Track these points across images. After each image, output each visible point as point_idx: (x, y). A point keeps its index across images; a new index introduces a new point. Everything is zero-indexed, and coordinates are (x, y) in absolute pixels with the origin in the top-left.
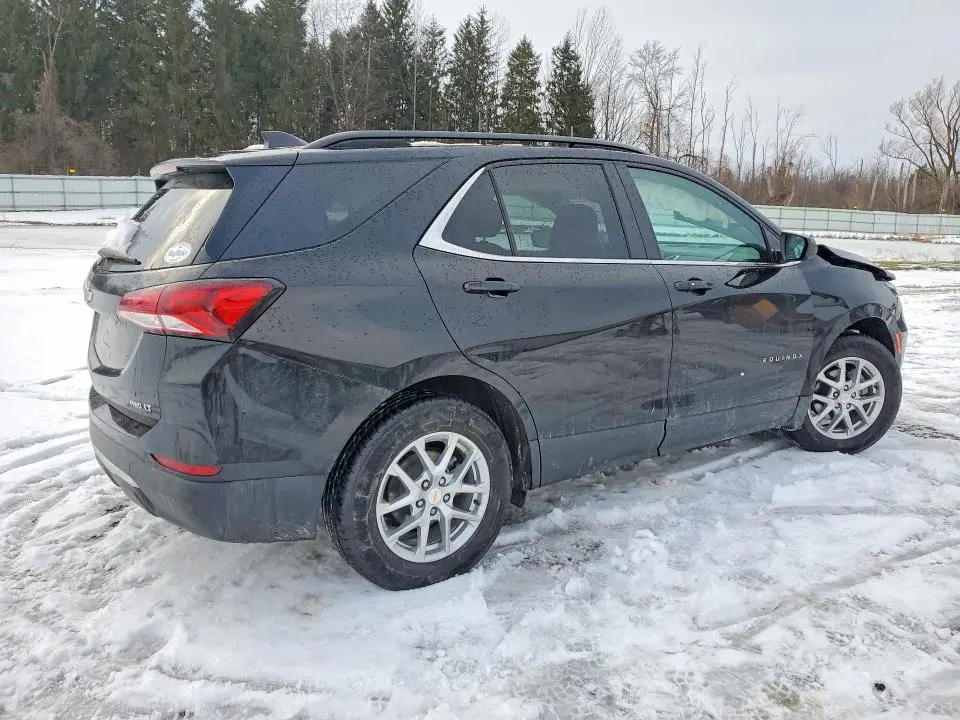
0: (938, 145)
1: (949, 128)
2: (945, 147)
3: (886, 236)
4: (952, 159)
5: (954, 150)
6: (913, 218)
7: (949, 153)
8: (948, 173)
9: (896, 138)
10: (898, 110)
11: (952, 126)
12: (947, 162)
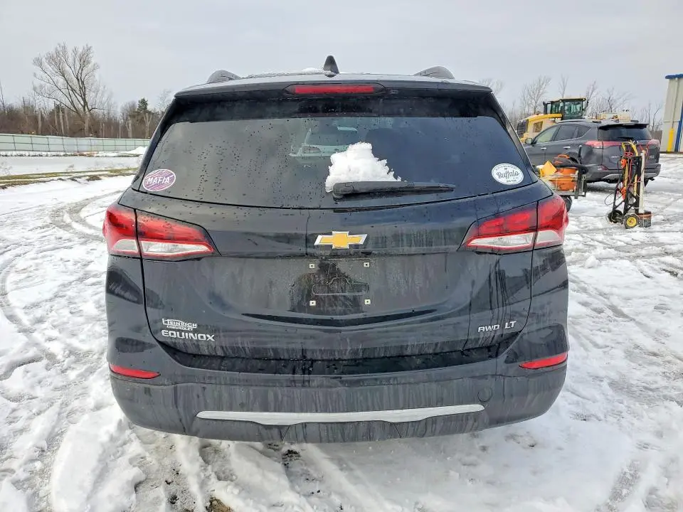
0: (73, 90)
1: (77, 78)
2: (78, 92)
3: (62, 154)
4: (84, 100)
5: (84, 95)
6: (73, 140)
7: (81, 96)
8: (84, 110)
9: (43, 83)
10: (38, 62)
11: (79, 78)
12: (82, 102)
